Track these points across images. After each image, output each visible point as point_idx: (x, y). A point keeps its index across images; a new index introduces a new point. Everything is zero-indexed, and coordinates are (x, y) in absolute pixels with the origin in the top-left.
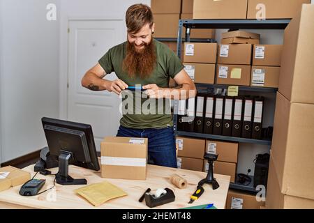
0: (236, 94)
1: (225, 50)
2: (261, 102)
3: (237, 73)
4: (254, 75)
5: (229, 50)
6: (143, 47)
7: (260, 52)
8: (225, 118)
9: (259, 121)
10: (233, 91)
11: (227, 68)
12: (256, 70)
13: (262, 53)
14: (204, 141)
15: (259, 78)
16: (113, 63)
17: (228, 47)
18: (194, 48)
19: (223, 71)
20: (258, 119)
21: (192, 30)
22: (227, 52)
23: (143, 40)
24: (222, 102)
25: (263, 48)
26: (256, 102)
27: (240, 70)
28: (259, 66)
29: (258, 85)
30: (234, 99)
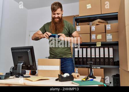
0: (100, 46)
1: (93, 28)
2: (112, 48)
3: (99, 37)
4: (107, 37)
5: (95, 28)
6: (58, 19)
7: (109, 27)
8: (96, 57)
9: (112, 57)
10: (99, 44)
11: (95, 35)
12: (108, 35)
13: (110, 27)
14: (88, 69)
15: (110, 38)
16: (46, 29)
17: (95, 26)
18: (80, 28)
19: (93, 37)
20: (111, 56)
21: (79, 23)
22: (94, 29)
23: (58, 15)
24: (94, 50)
25: (110, 25)
26: (110, 48)
27: (101, 35)
28: (109, 33)
29: (110, 41)
30: (99, 48)
